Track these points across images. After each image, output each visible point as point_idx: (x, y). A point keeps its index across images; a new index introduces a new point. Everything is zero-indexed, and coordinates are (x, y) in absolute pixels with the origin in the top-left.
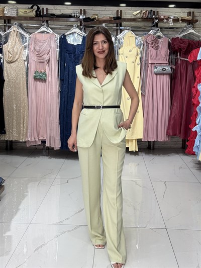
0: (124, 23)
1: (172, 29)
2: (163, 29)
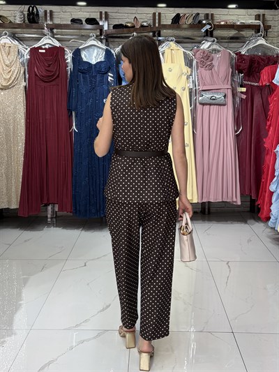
0: (164, 32)
1: (234, 39)
2: (220, 40)
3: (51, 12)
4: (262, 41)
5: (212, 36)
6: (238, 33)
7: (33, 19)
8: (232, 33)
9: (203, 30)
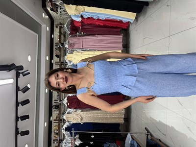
0: (62, 61)
1: (64, 36)
3: (55, 100)
4: (65, 26)
6: (62, 34)
7: (57, 107)
8: (62, 36)
9: (61, 47)
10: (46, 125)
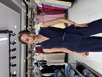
2: (34, 17)
3: (29, 49)
4: (34, 9)
5: (33, 19)
7: (30, 52)
8: (33, 15)
9: (32, 21)
10: (24, 61)
